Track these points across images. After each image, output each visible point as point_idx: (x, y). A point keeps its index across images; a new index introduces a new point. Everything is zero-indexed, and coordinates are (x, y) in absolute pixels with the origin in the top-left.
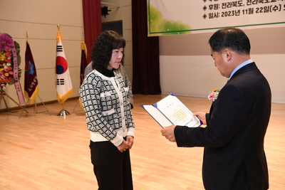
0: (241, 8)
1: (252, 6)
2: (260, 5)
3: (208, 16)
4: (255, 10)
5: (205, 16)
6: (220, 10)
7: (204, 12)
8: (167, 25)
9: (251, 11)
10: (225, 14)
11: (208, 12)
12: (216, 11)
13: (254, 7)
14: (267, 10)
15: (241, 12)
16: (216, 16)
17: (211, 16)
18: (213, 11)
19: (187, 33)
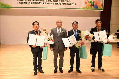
0: (31, 2)
1: (34, 2)
2: (36, 2)
3: (19, 3)
4: (35, 3)
5: (18, 3)
6: (23, 2)
7: (17, 2)
8: (2, 4)
9: (34, 3)
10: (25, 3)
11: (19, 1)
12: (22, 2)
13: (35, 2)
14: (38, 3)
15: (31, 3)
16: (22, 3)
17: (20, 3)
18: (21, 2)
19: (11, 8)
